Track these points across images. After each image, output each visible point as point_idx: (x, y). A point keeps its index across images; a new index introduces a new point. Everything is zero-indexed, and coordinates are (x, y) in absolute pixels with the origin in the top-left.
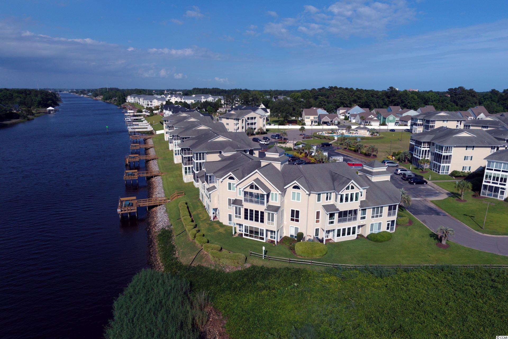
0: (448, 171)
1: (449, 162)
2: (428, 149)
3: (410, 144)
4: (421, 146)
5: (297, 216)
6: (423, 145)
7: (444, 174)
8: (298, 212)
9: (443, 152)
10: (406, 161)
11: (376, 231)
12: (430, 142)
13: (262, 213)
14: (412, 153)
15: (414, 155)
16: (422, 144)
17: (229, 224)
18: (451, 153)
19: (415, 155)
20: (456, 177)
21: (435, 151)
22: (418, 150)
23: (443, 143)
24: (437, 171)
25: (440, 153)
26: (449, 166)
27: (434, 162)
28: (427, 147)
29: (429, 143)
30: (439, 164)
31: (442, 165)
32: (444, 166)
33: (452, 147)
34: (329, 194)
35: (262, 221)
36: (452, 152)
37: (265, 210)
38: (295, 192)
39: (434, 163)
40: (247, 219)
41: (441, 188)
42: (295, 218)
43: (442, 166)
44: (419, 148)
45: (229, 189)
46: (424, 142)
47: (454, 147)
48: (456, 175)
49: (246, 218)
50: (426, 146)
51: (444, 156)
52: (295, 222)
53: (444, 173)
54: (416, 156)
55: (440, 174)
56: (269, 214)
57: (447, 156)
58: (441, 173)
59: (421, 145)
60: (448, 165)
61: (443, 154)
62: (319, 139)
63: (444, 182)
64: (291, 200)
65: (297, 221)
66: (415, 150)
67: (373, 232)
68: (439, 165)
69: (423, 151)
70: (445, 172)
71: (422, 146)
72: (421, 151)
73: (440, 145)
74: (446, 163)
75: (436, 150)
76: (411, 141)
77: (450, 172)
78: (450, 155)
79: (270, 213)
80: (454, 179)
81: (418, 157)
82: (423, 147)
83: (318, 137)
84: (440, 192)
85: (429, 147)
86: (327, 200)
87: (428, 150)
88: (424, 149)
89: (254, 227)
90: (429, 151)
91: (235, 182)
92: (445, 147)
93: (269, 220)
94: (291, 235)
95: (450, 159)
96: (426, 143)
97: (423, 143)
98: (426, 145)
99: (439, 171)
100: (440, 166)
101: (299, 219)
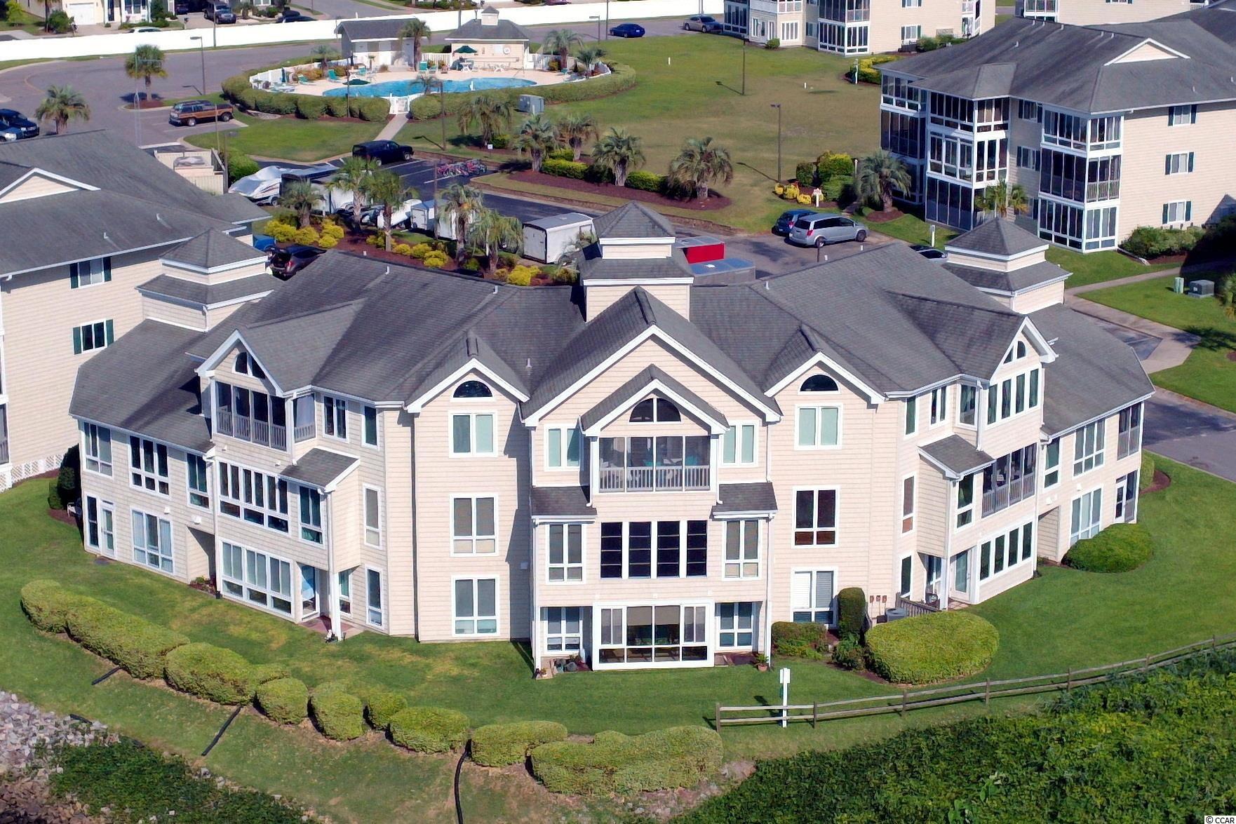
0: (1112, 233)
1: (1114, 193)
2: (1000, 135)
3: (884, 113)
4: (966, 123)
5: (827, 516)
6: (980, 120)
7: (1100, 249)
8: (828, 498)
9: (1089, 144)
10: (888, 203)
11: (1088, 530)
12: (1007, 100)
13: (698, 529)
14: (915, 161)
15: (930, 173)
16: (976, 112)
17: (459, 631)
18: (1117, 145)
19: (937, 168)
20: (1151, 257)
21: (1045, 145)
22: (952, 147)
23: (1079, 103)
24: (1068, 237)
25: (1071, 151)
26: (1113, 210)
27: (1042, 195)
28: (998, 127)
29: (1002, 106)
30: (1071, 203)
31: (1088, 207)
32: (1097, 212)
33: (1118, 119)
34: (939, 392)
35: (698, 567)
36: (1121, 140)
37: (716, 508)
38: (811, 405)
39: (1044, 201)
40: (616, 572)
41: (1133, 318)
42: (815, 529)
43: (1090, 212)
44: (959, 133)
45: (457, 449)
46: (982, 105)
47: (1128, 116)
48: (1155, 248)
49: (610, 569)
50: (993, 123)
51: (1093, 165)
52: (815, 546)
53: (1096, 245)
54: (942, 177)
55: (1085, 251)
56: (733, 523)
57: (1104, 163)
58: (1089, 246)
59: (971, 120)
60: (1108, 204)
61: (1091, 155)
62: (292, 121)
63: (1123, 288)
64: (797, 447)
65: (827, 538)
66: (936, 145)
67: (1080, 534)
68: (1073, 210)
69: (981, 145)
70: (1101, 239)
71: (976, 125)
72: (970, 149)
73: (1066, 113)
74: (1103, 197)
75: (1047, 139)
76: (887, 101)
77: (1121, 235)
78: (1117, 158)
79: (737, 521)
80: (1146, 271)
81: (957, 181)
82: (980, 129)
83: (278, 112)
84: (1146, 336)
85: (1004, 127)
86: (933, 421)
87: (1002, 141)
88: (985, 137)
89: (653, 603)
90: (1004, 143)
91: (493, 405)
92: (1094, 121)
93: (732, 552)
94: (798, 615)
95: (1116, 174)
96: (990, 107)
97: (976, 106)
98: (992, 118)
99: (1080, 236)
100: (1081, 212)
101: (837, 528)
